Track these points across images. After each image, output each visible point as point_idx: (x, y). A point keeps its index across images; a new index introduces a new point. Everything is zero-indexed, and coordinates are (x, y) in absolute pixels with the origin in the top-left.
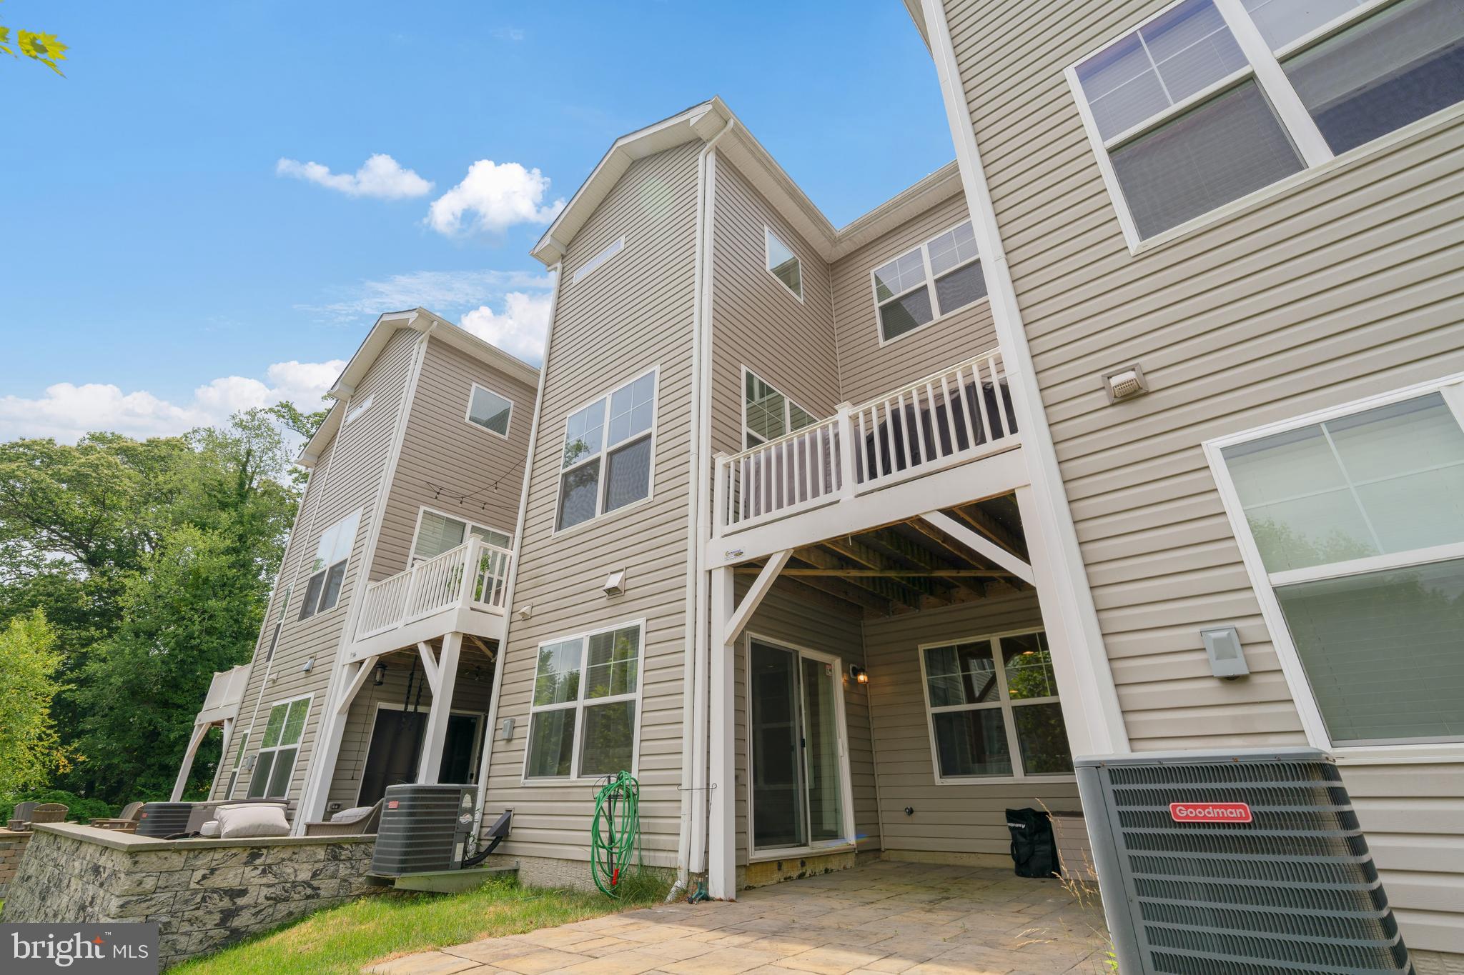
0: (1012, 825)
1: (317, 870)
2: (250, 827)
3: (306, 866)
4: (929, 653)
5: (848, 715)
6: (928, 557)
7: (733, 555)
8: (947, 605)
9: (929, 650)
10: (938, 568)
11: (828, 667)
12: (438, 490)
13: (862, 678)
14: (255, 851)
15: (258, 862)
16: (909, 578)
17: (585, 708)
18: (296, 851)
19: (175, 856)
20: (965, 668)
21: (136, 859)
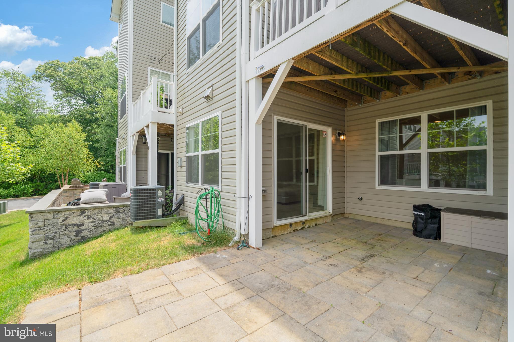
0: (416, 213)
1: (111, 216)
2: (90, 199)
3: (106, 215)
4: (382, 124)
5: (333, 156)
6: (390, 62)
7: (259, 69)
8: (397, 96)
9: (382, 122)
10: (396, 70)
11: (324, 133)
12: (153, 59)
13: (343, 137)
14: (82, 211)
15: (85, 214)
16: (374, 78)
17: (202, 155)
18: (100, 210)
19: (48, 214)
20: (401, 132)
21: (31, 216)
